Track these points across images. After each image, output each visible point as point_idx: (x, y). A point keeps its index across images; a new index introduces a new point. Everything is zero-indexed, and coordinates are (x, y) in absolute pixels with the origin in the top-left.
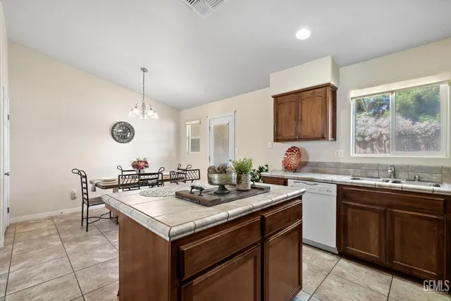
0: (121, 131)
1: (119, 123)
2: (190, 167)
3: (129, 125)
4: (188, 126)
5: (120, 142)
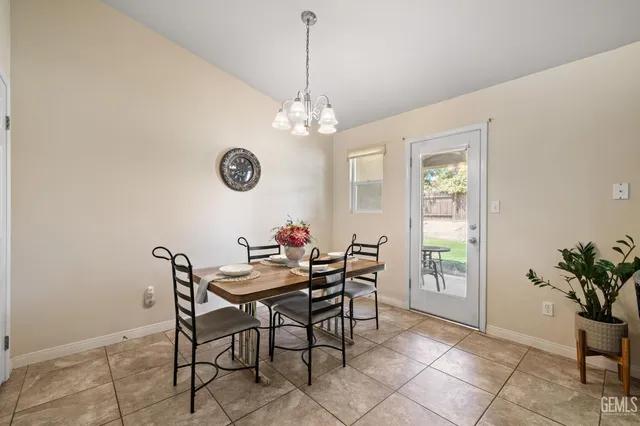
0: (234, 167)
1: (235, 150)
2: (384, 240)
3: (252, 155)
4: (351, 161)
5: (236, 189)
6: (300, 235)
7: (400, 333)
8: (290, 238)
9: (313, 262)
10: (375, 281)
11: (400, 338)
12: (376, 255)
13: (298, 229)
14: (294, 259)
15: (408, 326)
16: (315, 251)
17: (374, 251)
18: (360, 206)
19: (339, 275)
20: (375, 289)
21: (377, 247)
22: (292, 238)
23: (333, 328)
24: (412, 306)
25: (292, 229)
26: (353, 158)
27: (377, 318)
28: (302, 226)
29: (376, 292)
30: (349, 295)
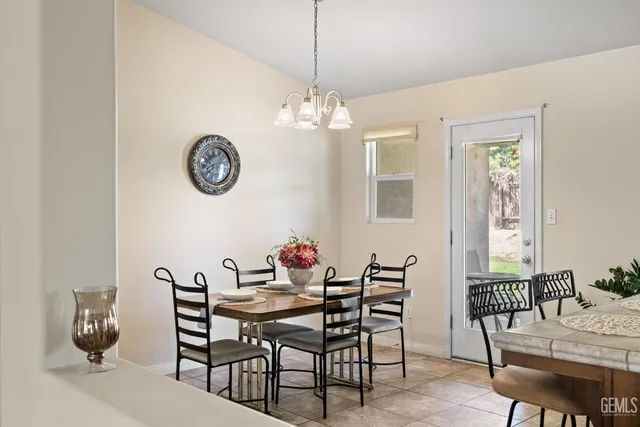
2: (412, 260)
3: (229, 143)
4: (368, 144)
5: (209, 193)
6: (307, 254)
7: (432, 380)
8: (296, 259)
9: (327, 283)
10: (400, 315)
11: (432, 384)
12: (402, 281)
13: (305, 247)
14: (299, 283)
15: (445, 374)
16: (331, 271)
17: (399, 275)
18: (381, 213)
19: (355, 299)
20: (401, 324)
21: (403, 270)
22: (299, 258)
23: (346, 373)
24: (454, 354)
25: (298, 248)
26: (371, 140)
27: (403, 362)
28: (308, 243)
29: (402, 329)
30: (368, 330)
